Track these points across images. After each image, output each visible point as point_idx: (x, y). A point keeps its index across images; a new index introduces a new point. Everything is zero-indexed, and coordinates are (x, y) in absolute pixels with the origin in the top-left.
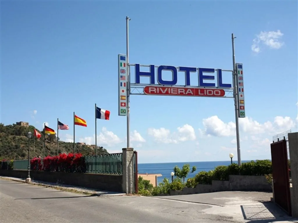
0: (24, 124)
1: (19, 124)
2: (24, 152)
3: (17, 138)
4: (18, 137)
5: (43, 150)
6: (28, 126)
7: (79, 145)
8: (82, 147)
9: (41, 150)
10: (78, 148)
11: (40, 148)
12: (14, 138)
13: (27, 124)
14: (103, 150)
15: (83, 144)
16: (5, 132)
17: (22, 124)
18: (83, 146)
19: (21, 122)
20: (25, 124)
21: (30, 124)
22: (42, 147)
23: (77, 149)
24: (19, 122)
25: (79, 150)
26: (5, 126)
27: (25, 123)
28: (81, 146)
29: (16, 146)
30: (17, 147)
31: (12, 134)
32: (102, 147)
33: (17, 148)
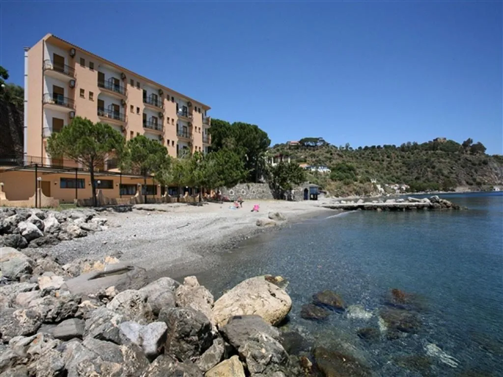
0: (440, 140)
1: (436, 140)
2: (435, 164)
4: (431, 152)
5: (459, 162)
9: (456, 162)
11: (456, 159)
12: (427, 153)
13: (445, 139)
16: (419, 149)
17: (438, 140)
20: (442, 139)
21: (447, 139)
22: (459, 159)
24: (435, 138)
29: (427, 159)
31: (426, 150)
33: (427, 162)
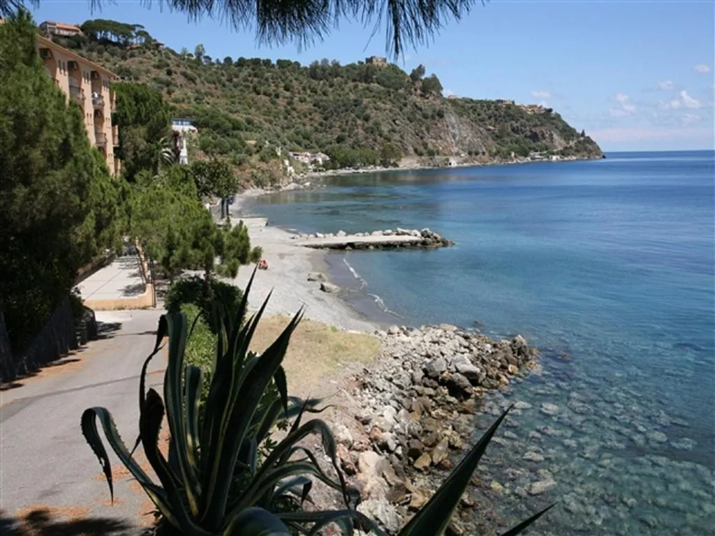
0: (377, 61)
1: (370, 60)
2: (368, 111)
3: (360, 88)
4: (362, 85)
5: (405, 110)
6: (386, 65)
7: (500, 104)
8: (506, 108)
9: (401, 109)
10: (497, 110)
11: (401, 105)
12: (356, 87)
13: (385, 60)
14: (553, 116)
15: (508, 103)
16: (342, 77)
17: (374, 60)
18: (508, 107)
19: (372, 58)
20: (380, 60)
21: (388, 62)
22: (405, 105)
23: (496, 112)
24: (368, 57)
25: (498, 115)
26: (344, 67)
27: (380, 58)
28: (504, 106)
29: (355, 101)
30: (357, 103)
31: (354, 80)
32: (550, 110)
33: (356, 106)
